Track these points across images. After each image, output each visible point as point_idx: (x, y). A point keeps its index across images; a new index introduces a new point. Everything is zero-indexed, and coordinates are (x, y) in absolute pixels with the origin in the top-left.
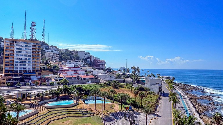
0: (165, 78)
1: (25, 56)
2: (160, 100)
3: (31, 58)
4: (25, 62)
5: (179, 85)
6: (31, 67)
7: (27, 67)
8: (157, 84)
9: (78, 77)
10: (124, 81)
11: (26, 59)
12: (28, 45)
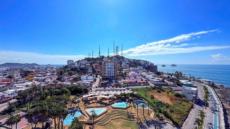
0: (206, 81)
1: (110, 69)
2: (192, 109)
3: (113, 69)
4: (110, 72)
5: (220, 89)
6: (113, 74)
7: (112, 74)
8: (192, 93)
9: (136, 81)
10: (167, 85)
11: (111, 70)
12: (112, 63)
